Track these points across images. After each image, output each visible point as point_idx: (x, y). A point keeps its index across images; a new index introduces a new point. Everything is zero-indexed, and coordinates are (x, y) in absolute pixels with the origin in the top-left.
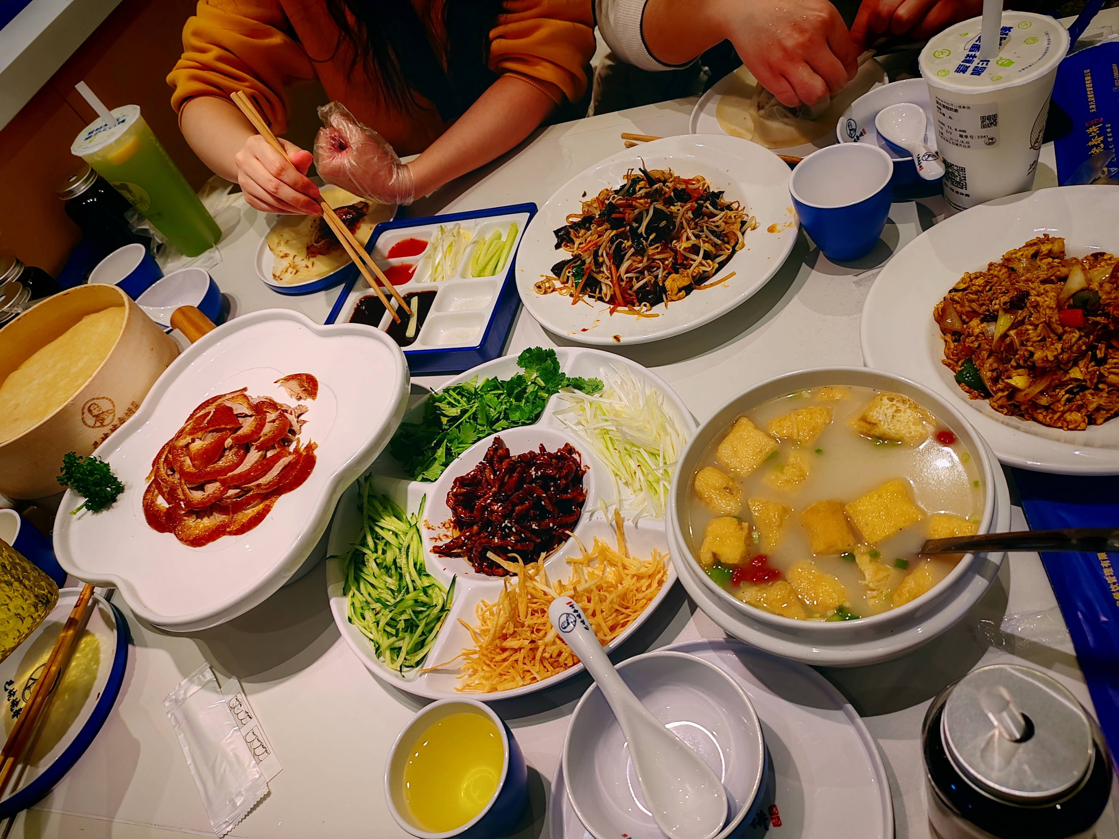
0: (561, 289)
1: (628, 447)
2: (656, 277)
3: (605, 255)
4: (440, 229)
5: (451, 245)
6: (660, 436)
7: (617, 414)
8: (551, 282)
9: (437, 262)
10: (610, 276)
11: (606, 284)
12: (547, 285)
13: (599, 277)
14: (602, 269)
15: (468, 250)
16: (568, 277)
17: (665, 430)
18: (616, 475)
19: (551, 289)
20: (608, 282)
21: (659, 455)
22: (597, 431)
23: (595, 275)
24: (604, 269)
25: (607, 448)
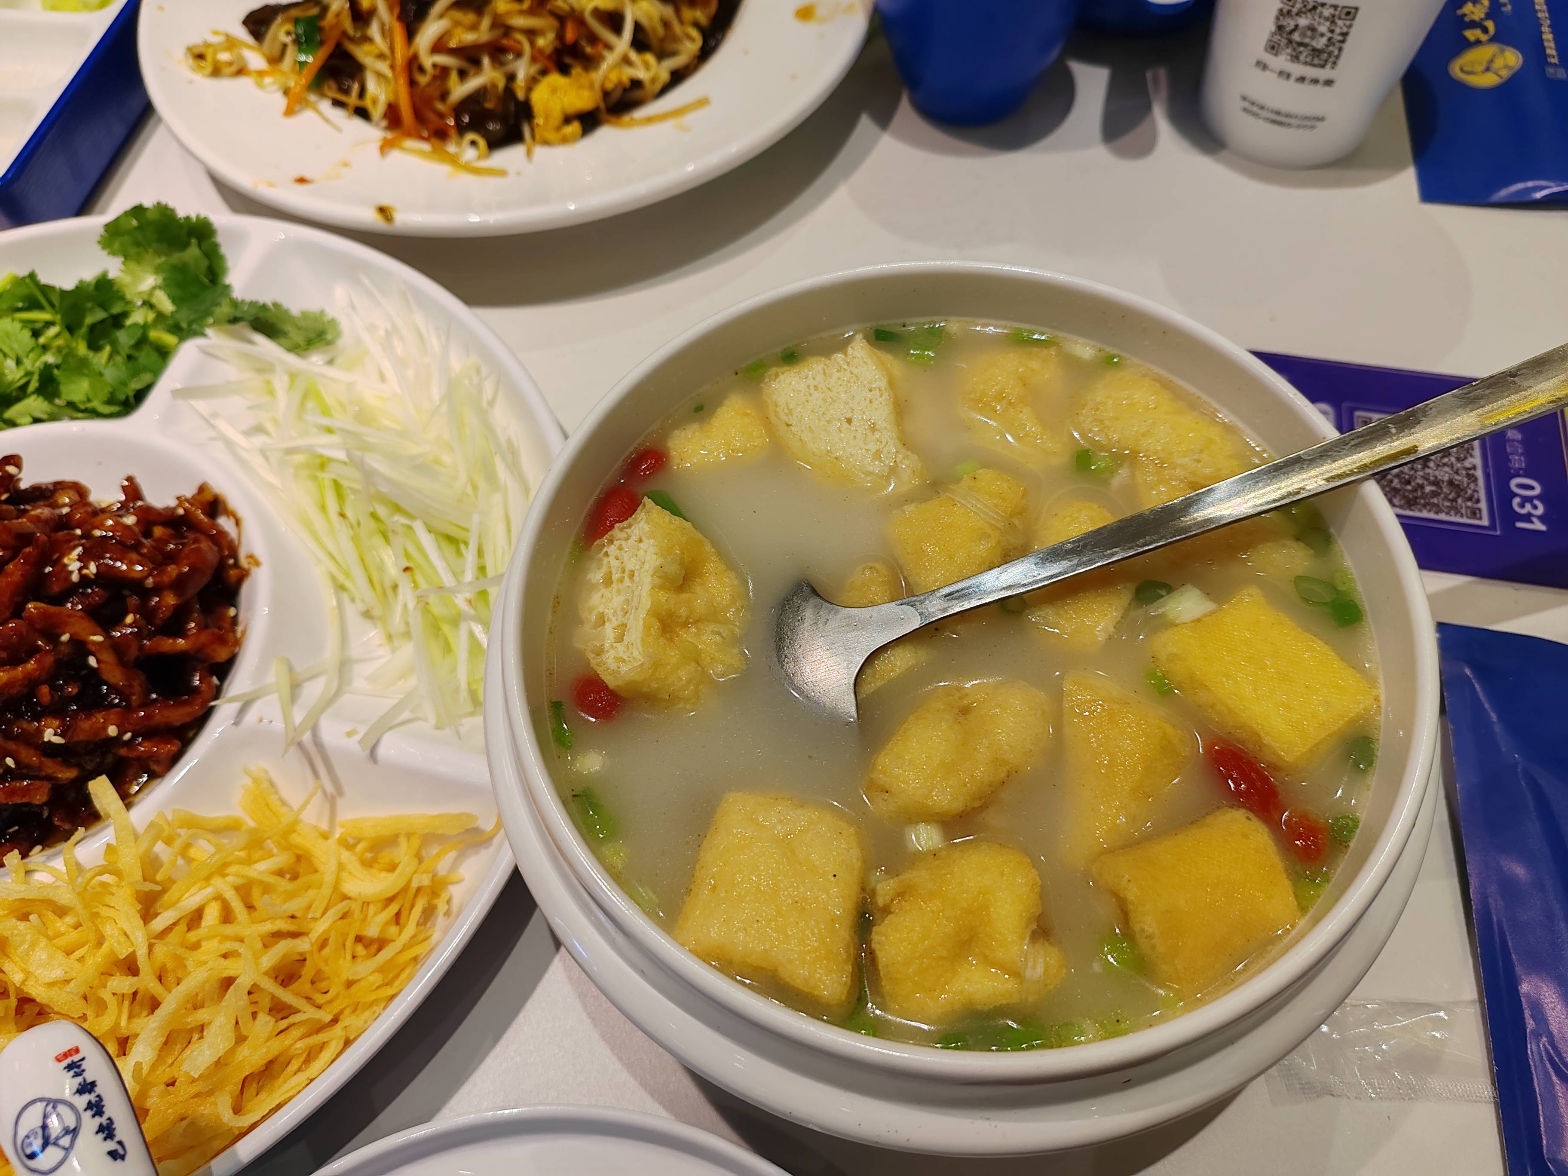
0: (261, 74)
1: (382, 511)
2: (511, 78)
6: (475, 488)
7: (364, 416)
8: (234, 52)
10: (387, 51)
12: (224, 56)
13: (363, 54)
14: (369, 32)
16: (285, 46)
17: (491, 476)
18: (340, 588)
19: (234, 69)
21: (466, 544)
22: (300, 458)
23: (350, 46)
25: (323, 508)
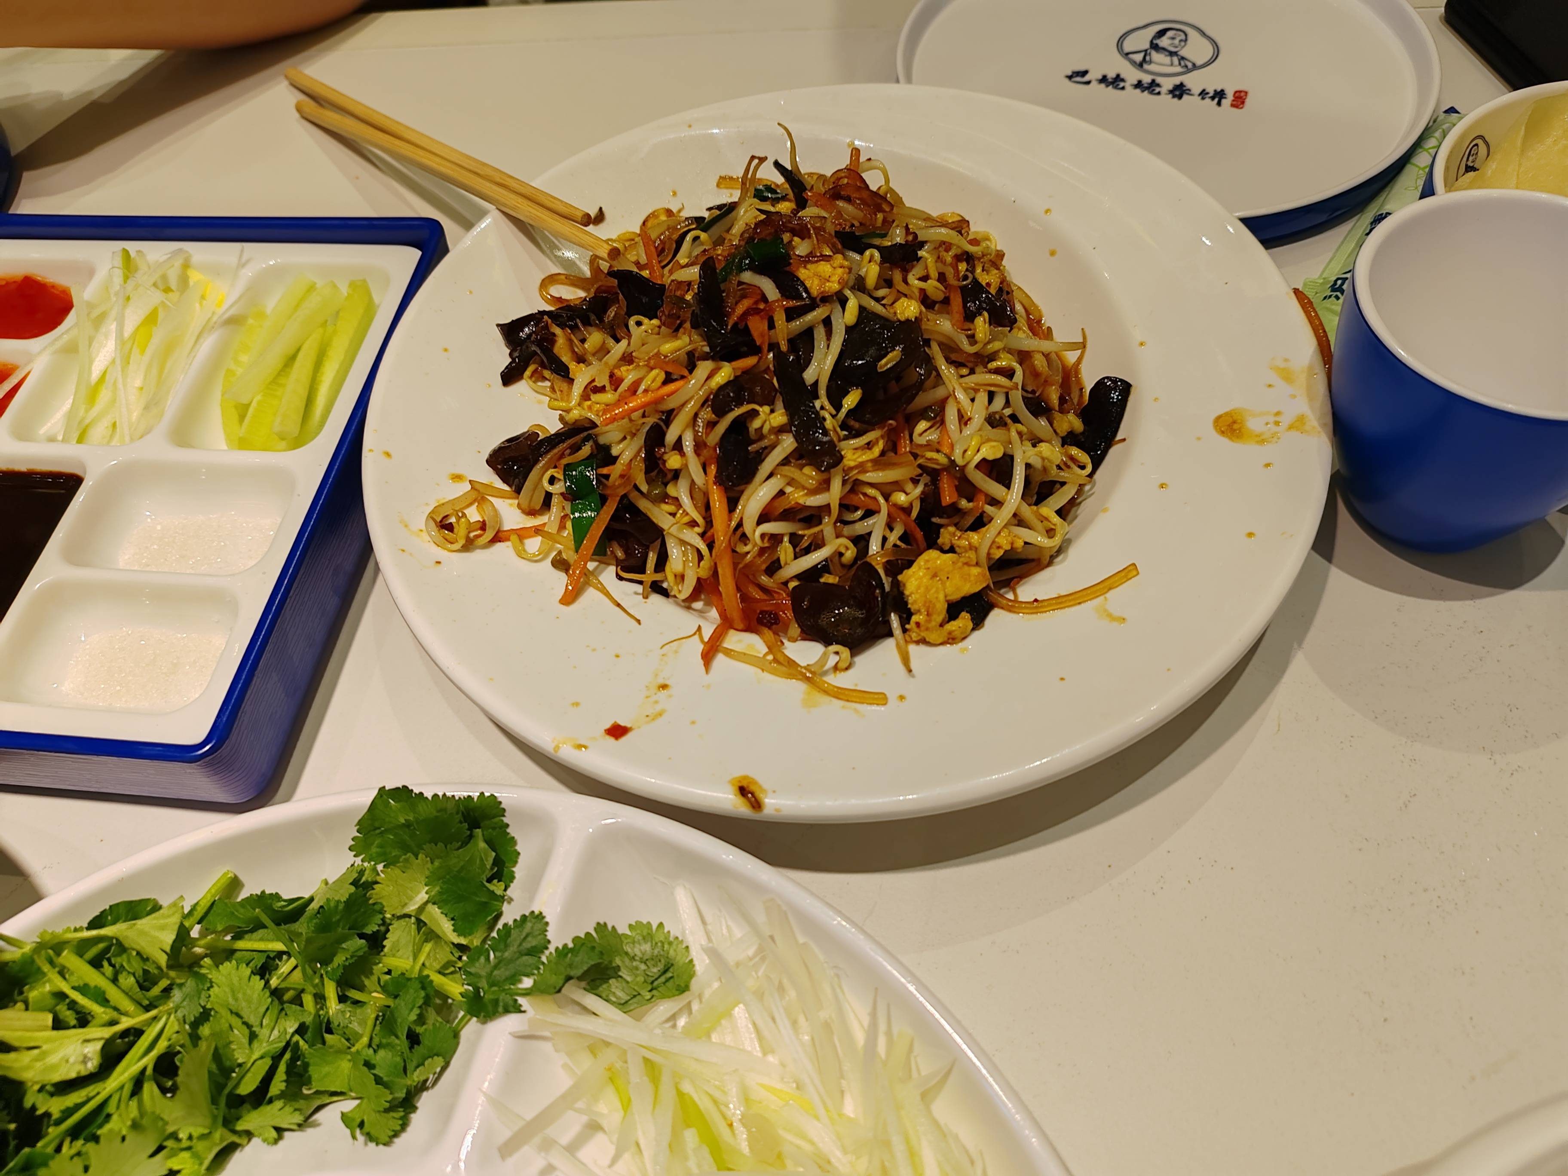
0: (522, 534)
3: (688, 444)
4: (119, 261)
5: (151, 319)
8: (487, 508)
9: (96, 373)
10: (700, 520)
11: (683, 542)
12: (474, 515)
13: (660, 515)
14: (671, 490)
15: (208, 344)
16: (548, 496)
19: (489, 535)
20: (693, 537)
23: (644, 505)
24: (680, 491)
